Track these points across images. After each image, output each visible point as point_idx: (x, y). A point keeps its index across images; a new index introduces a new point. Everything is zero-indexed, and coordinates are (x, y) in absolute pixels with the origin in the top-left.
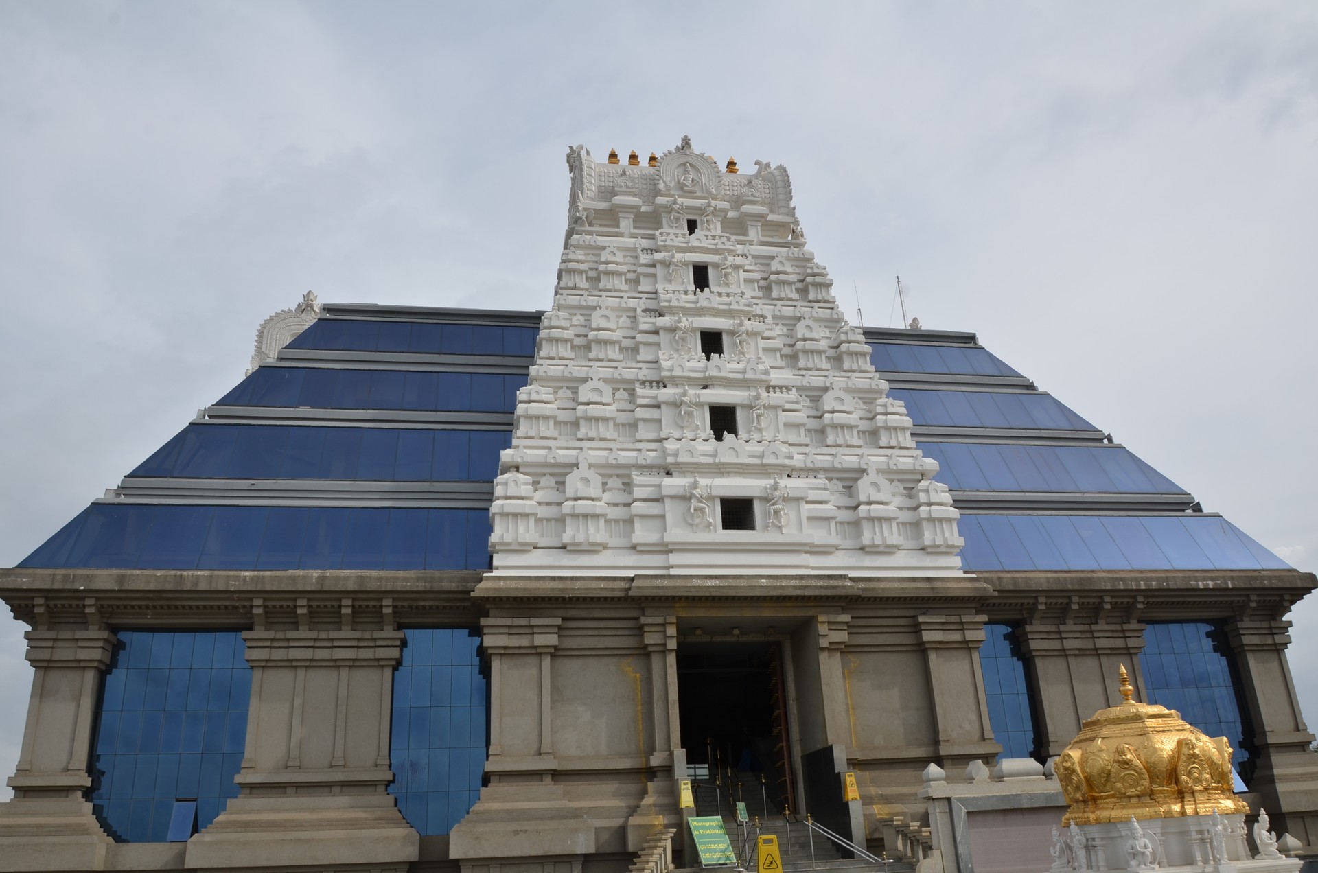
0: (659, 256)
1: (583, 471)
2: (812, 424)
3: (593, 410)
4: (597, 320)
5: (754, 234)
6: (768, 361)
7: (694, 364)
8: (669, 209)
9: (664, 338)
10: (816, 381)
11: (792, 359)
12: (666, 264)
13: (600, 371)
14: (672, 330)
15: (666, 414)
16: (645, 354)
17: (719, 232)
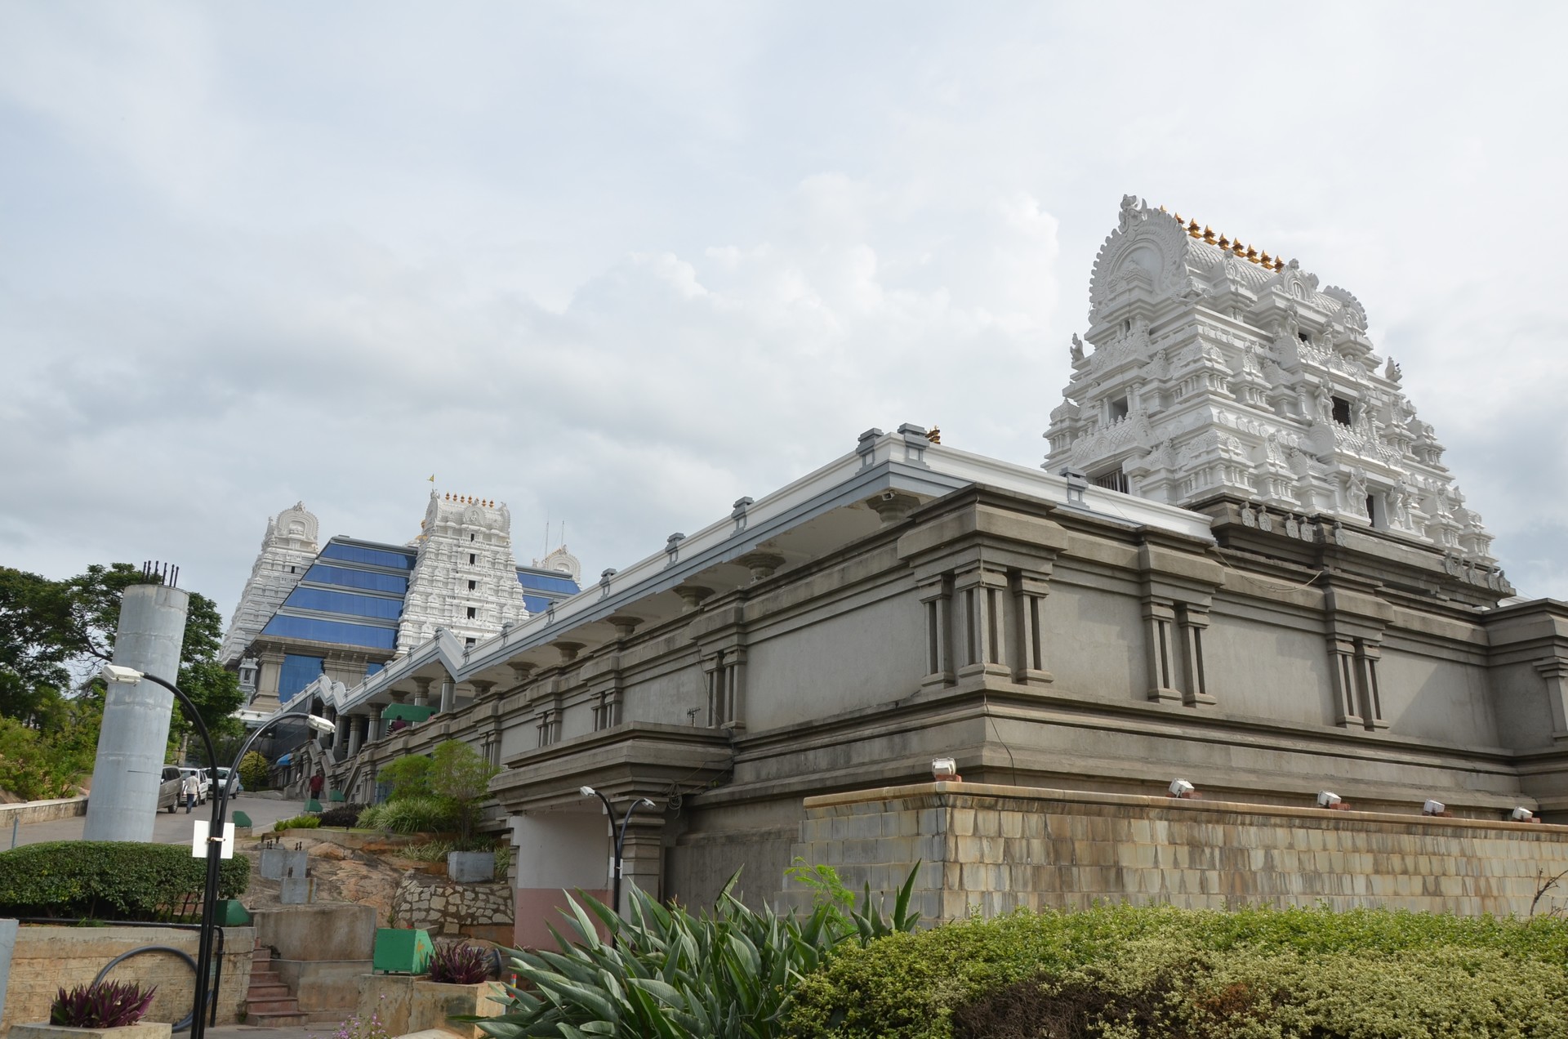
0: (460, 549)
1: (428, 625)
2: (498, 615)
3: (433, 605)
4: (436, 573)
5: (494, 541)
6: (489, 592)
7: (465, 592)
8: (465, 530)
9: (457, 581)
10: (503, 601)
11: (497, 592)
12: (461, 553)
13: (437, 591)
14: (460, 579)
15: (454, 608)
16: (450, 586)
17: (481, 540)
